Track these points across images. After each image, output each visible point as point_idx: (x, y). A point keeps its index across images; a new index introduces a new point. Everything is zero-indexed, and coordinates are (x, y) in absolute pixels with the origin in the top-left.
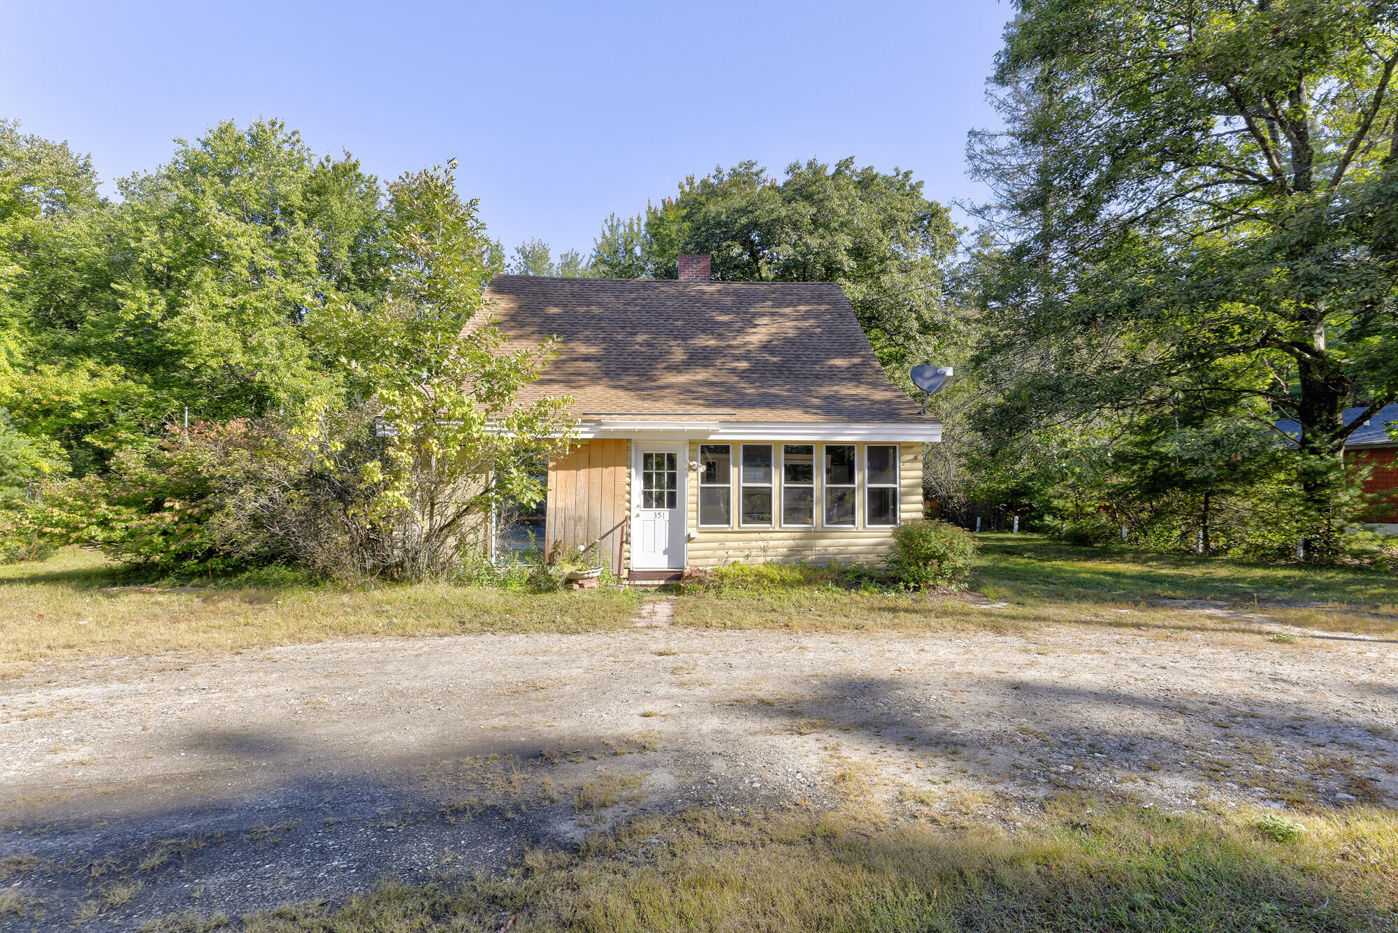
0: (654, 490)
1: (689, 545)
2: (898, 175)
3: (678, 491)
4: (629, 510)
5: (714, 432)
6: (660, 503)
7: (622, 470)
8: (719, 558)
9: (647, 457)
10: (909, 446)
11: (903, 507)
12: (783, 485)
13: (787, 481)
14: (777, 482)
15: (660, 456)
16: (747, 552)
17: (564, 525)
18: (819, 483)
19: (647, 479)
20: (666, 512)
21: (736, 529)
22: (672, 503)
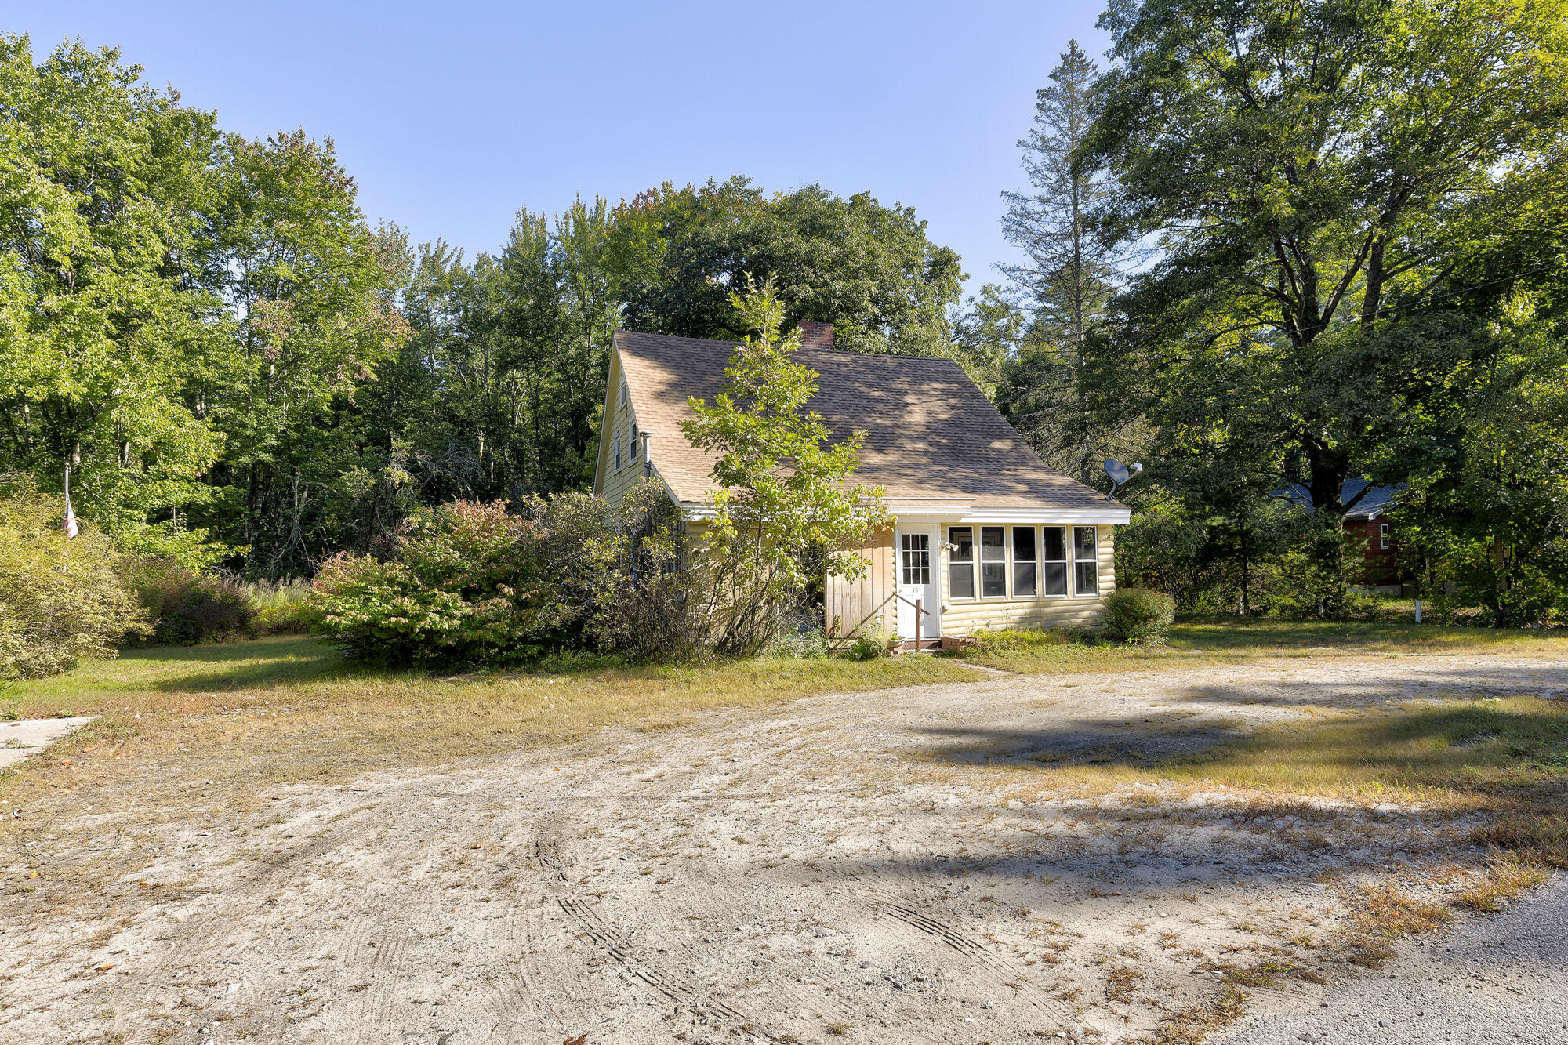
0: (911, 568)
1: (944, 617)
2: (898, 210)
3: (930, 568)
4: (895, 586)
5: (962, 516)
6: (916, 581)
7: (889, 550)
8: (967, 627)
9: (906, 538)
10: (1104, 527)
11: (1101, 578)
12: (1014, 561)
13: (1016, 559)
14: (1009, 558)
15: (916, 537)
16: (987, 621)
17: (842, 601)
18: (1040, 560)
19: (906, 556)
20: (921, 587)
21: (978, 601)
22: (926, 580)
